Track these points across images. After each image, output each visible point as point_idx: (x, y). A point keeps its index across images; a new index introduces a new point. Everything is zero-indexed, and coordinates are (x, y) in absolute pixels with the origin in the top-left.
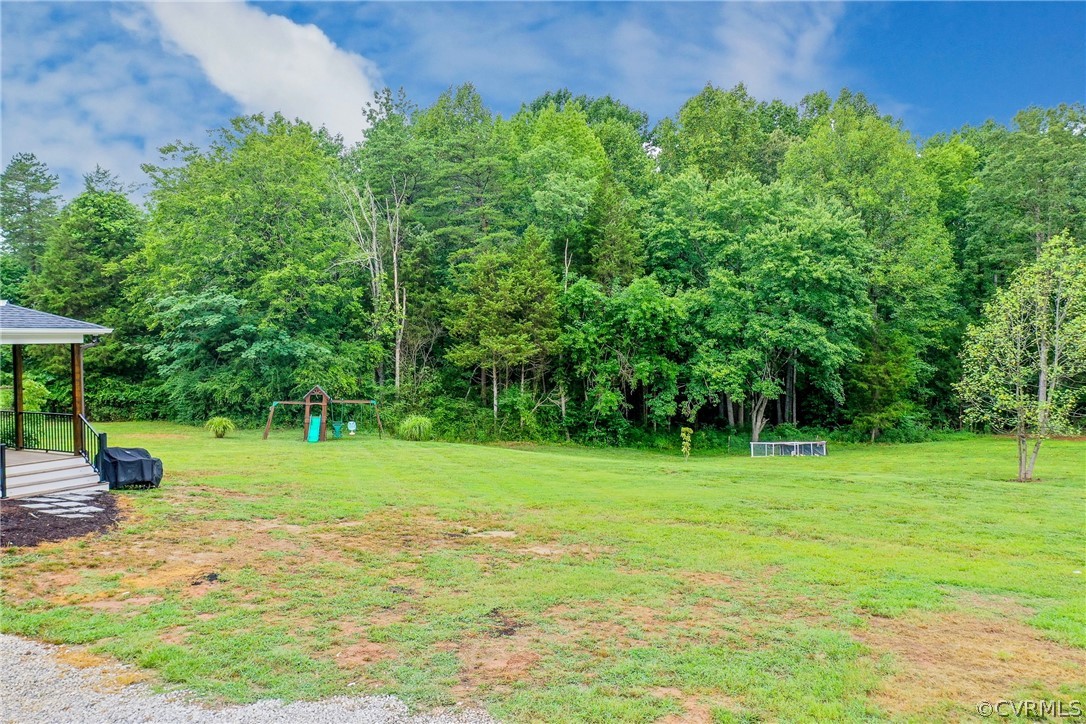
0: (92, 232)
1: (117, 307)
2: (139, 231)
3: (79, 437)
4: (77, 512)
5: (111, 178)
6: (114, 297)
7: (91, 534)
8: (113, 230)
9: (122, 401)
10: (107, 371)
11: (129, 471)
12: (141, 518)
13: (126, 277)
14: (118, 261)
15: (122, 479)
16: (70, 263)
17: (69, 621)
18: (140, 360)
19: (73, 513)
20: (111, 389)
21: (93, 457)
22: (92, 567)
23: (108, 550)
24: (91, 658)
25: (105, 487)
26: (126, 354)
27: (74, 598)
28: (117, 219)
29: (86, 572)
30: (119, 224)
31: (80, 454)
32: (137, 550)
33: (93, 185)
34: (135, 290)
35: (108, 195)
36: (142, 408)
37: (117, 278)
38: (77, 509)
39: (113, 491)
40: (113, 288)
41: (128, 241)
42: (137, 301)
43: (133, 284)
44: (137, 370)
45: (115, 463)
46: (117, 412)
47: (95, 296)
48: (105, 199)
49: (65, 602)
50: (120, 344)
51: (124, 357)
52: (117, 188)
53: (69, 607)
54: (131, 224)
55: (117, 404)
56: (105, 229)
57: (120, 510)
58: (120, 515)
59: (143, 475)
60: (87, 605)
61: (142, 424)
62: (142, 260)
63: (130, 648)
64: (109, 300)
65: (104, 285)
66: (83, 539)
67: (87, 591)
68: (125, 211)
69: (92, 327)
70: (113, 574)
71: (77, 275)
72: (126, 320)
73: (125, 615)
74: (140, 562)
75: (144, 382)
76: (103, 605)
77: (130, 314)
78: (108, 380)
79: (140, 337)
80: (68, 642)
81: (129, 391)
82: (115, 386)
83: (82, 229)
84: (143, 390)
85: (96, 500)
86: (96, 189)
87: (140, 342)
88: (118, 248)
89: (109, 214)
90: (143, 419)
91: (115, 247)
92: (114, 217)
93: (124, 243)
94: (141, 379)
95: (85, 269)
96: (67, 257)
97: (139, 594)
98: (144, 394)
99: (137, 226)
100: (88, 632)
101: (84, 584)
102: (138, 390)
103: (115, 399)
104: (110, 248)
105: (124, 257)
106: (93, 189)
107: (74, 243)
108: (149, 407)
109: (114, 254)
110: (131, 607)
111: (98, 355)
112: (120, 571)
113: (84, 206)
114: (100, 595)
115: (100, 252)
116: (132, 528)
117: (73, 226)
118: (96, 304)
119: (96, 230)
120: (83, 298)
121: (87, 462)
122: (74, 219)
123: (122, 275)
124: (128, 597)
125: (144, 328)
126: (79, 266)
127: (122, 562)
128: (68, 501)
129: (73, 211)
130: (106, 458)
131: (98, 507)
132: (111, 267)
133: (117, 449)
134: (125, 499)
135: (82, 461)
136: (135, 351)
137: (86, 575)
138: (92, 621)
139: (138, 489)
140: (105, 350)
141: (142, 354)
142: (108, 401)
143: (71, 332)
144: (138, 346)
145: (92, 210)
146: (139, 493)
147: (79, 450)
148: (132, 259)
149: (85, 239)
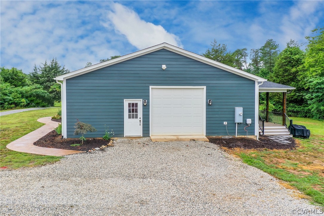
0: (288, 60)
1: (295, 82)
2: (303, 58)
3: (284, 120)
4: (284, 142)
5: (295, 43)
6: (294, 79)
7: (288, 149)
8: (295, 58)
9: (295, 111)
10: (291, 102)
11: (299, 132)
12: (303, 147)
13: (298, 73)
14: (296, 68)
15: (297, 134)
16: (281, 69)
17: (283, 173)
18: (302, 98)
19: (282, 142)
20: (292, 107)
21: (288, 126)
22: (289, 159)
23: (293, 155)
24: (290, 186)
25: (292, 136)
26: (297, 96)
27: (284, 167)
28: (296, 55)
29: (287, 160)
30: (297, 56)
31: (284, 125)
32: (303, 157)
33: (289, 45)
34: (301, 77)
35: (294, 48)
36: (301, 114)
37: (295, 73)
38: (283, 141)
39: (294, 138)
40: (294, 76)
41: (300, 61)
42: (301, 80)
43: (300, 75)
44: (301, 102)
45: (295, 129)
46: (294, 114)
47: (288, 79)
48: (293, 49)
49: (281, 168)
50: (295, 93)
51: (296, 97)
52: (297, 45)
53: (282, 169)
54: (301, 56)
55: (293, 112)
56: (292, 58)
57: (296, 144)
58: (296, 145)
59: (303, 134)
60: (288, 170)
61: (301, 118)
62: (304, 67)
63: (302, 187)
64: (292, 80)
65: (291, 75)
66: (286, 151)
67: (288, 166)
68: (299, 52)
69: (290, 87)
70: (295, 162)
71: (283, 73)
72: (298, 86)
73: (300, 176)
74: (304, 161)
75: (303, 105)
76: (293, 171)
77: (299, 84)
78: (291, 104)
79: (302, 91)
80: (282, 179)
81: (297, 108)
82: (293, 106)
83: (285, 59)
84: (302, 108)
85: (289, 139)
86: (290, 46)
87: (302, 93)
88: (296, 64)
89: (294, 53)
90: (302, 117)
91: (295, 64)
92: (295, 54)
93: (298, 62)
94: (302, 105)
95: (286, 71)
96: (280, 68)
97: (304, 171)
98: (303, 109)
99: (302, 57)
100: (288, 178)
101: (286, 164)
102: (301, 108)
103: (293, 110)
104: (294, 64)
105: (298, 66)
106: (289, 47)
107: (283, 63)
108: (304, 113)
109: (294, 66)
110: (301, 174)
111: (288, 96)
112: (298, 162)
113: (286, 52)
114: (292, 168)
115: (291, 65)
116: (301, 150)
117: (283, 58)
118: (289, 81)
119: (290, 59)
120: (285, 79)
121: (286, 128)
122: (283, 56)
123: (297, 72)
124: (300, 171)
125: (303, 89)
126: (284, 70)
127: (297, 160)
128: (281, 138)
129: (283, 54)
130: (292, 127)
131: (290, 142)
132: (294, 70)
133: (295, 125)
134: (298, 141)
135: (285, 127)
136: (300, 96)
137: (287, 161)
138: (289, 175)
139: (302, 138)
140: (291, 95)
141: (302, 97)
142: (291, 111)
143: (283, 89)
144: (301, 94)
145: (289, 53)
146: (302, 139)
147: (284, 124)
148: (301, 67)
149: (286, 62)
